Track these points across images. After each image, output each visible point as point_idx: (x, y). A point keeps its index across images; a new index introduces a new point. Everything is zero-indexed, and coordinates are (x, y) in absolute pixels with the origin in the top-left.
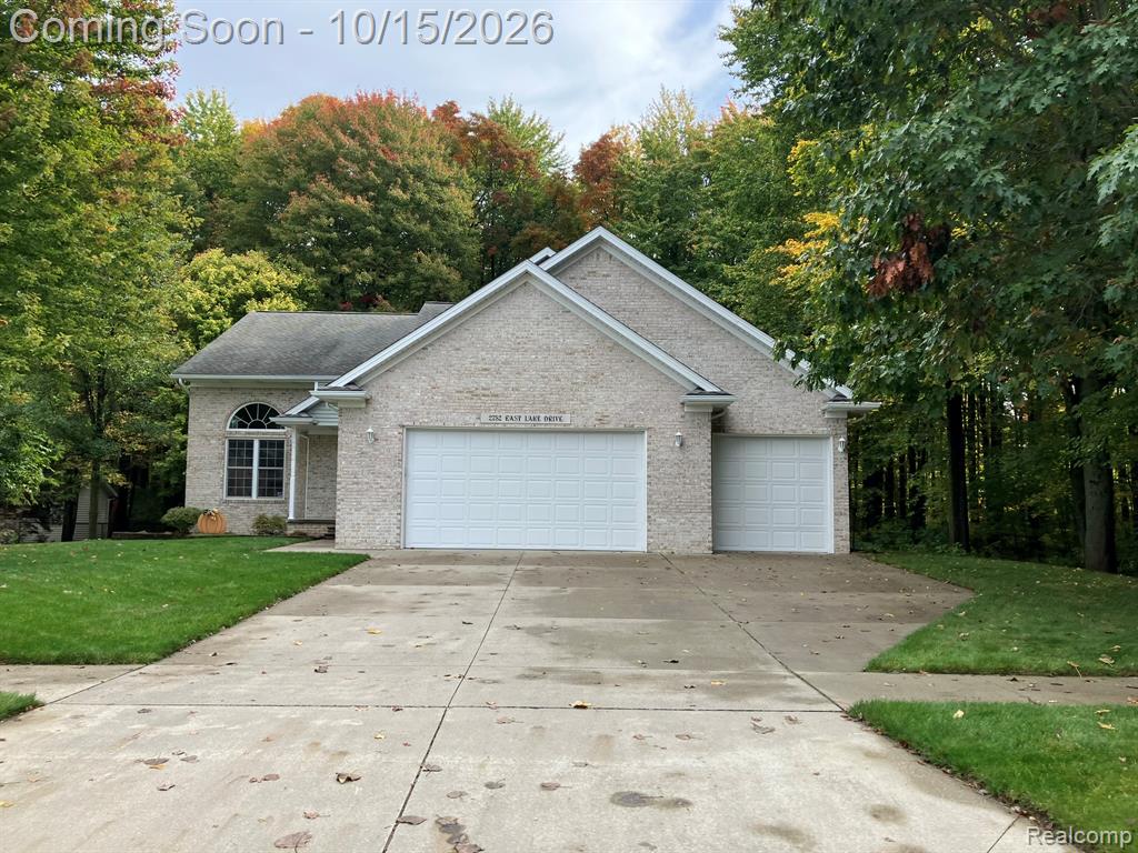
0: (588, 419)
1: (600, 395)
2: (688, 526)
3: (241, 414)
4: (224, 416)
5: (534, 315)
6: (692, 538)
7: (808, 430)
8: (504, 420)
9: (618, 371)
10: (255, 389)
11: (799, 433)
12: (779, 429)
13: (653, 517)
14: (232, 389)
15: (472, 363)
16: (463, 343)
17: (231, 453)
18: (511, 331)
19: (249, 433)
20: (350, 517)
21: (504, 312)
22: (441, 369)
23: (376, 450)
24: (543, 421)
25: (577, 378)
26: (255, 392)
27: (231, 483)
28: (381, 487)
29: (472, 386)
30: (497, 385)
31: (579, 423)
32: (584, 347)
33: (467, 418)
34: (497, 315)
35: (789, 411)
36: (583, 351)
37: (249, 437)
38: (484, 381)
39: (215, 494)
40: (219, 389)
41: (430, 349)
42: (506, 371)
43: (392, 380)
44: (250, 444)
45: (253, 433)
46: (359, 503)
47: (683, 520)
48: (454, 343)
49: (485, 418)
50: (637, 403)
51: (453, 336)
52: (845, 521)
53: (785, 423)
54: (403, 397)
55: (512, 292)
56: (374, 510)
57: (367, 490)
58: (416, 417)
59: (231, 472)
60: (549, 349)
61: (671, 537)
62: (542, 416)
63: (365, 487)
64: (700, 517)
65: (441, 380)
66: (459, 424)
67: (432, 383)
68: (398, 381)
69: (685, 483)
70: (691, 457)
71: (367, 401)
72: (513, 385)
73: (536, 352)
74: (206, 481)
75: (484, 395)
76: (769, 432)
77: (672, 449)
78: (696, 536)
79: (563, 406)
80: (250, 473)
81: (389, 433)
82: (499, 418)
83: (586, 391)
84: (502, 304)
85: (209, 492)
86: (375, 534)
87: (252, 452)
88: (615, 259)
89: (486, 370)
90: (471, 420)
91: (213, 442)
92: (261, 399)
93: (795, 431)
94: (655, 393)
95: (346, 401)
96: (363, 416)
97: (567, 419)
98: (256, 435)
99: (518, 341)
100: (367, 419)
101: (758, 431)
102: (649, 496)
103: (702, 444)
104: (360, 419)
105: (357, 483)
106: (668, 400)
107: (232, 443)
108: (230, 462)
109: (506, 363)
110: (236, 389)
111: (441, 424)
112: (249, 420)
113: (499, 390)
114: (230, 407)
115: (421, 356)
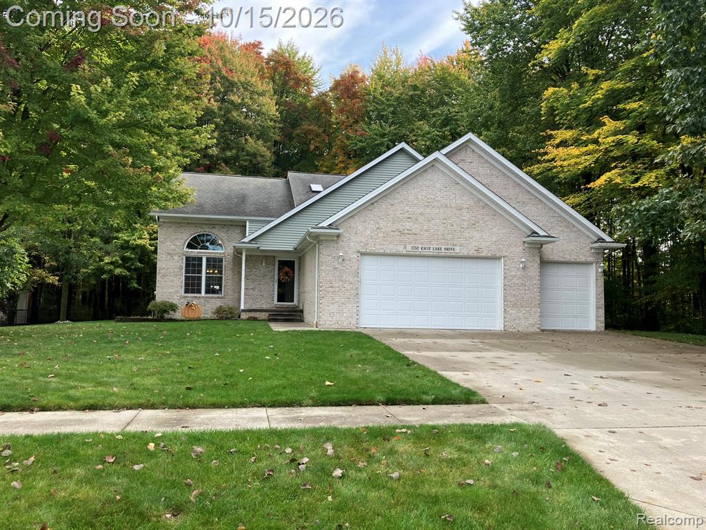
0: (470, 250)
1: (477, 235)
2: (527, 315)
3: (194, 239)
4: (182, 241)
5: (438, 185)
6: (529, 322)
7: (583, 259)
8: (420, 250)
9: (487, 221)
10: (203, 224)
11: (578, 260)
12: (568, 258)
13: (507, 309)
14: (188, 224)
15: (401, 213)
16: (396, 201)
17: (187, 265)
18: (424, 194)
19: (200, 253)
20: (328, 308)
21: (419, 183)
22: (382, 217)
23: (344, 267)
24: (443, 251)
25: (463, 225)
26: (204, 226)
27: (186, 285)
28: (347, 290)
29: (401, 228)
30: (416, 228)
31: (465, 252)
32: (468, 206)
33: (398, 248)
34: (416, 184)
35: (572, 248)
36: (467, 208)
37: (199, 255)
38: (408, 225)
39: (177, 292)
40: (179, 223)
41: (375, 204)
42: (421, 219)
43: (353, 223)
44: (200, 259)
45: (203, 253)
46: (334, 299)
47: (524, 312)
48: (390, 201)
49: (409, 248)
50: (498, 241)
51: (389, 197)
52: (602, 312)
53: (570, 254)
54: (359, 235)
55: (425, 171)
56: (342, 304)
57: (338, 291)
58: (367, 247)
59: (187, 278)
60: (446, 206)
61: (518, 322)
62: (443, 247)
63: (337, 289)
64: (534, 310)
65: (382, 224)
66: (394, 251)
67: (378, 226)
68: (357, 223)
69: (526, 290)
70: (529, 274)
71: (338, 236)
72: (425, 227)
73: (439, 208)
74: (171, 283)
75: (408, 234)
76: (562, 260)
77: (518, 269)
78: (531, 321)
79: (455, 242)
80: (200, 278)
81: (352, 256)
82: (417, 248)
83: (469, 233)
84: (419, 178)
85: (173, 291)
86: (344, 319)
87: (201, 265)
88: (476, 153)
89: (409, 218)
90: (401, 249)
91: (175, 258)
92: (207, 230)
93: (576, 259)
94: (508, 235)
95: (325, 235)
96: (335, 245)
97: (457, 249)
98: (203, 254)
99: (429, 201)
100: (338, 247)
101: (556, 259)
102: (505, 297)
103: (535, 266)
104: (334, 247)
105: (332, 287)
106: (516, 239)
107: (187, 259)
108: (187, 272)
109: (421, 214)
110: (191, 223)
111: (382, 251)
112: (199, 244)
113: (417, 231)
114: (187, 235)
115: (370, 208)
